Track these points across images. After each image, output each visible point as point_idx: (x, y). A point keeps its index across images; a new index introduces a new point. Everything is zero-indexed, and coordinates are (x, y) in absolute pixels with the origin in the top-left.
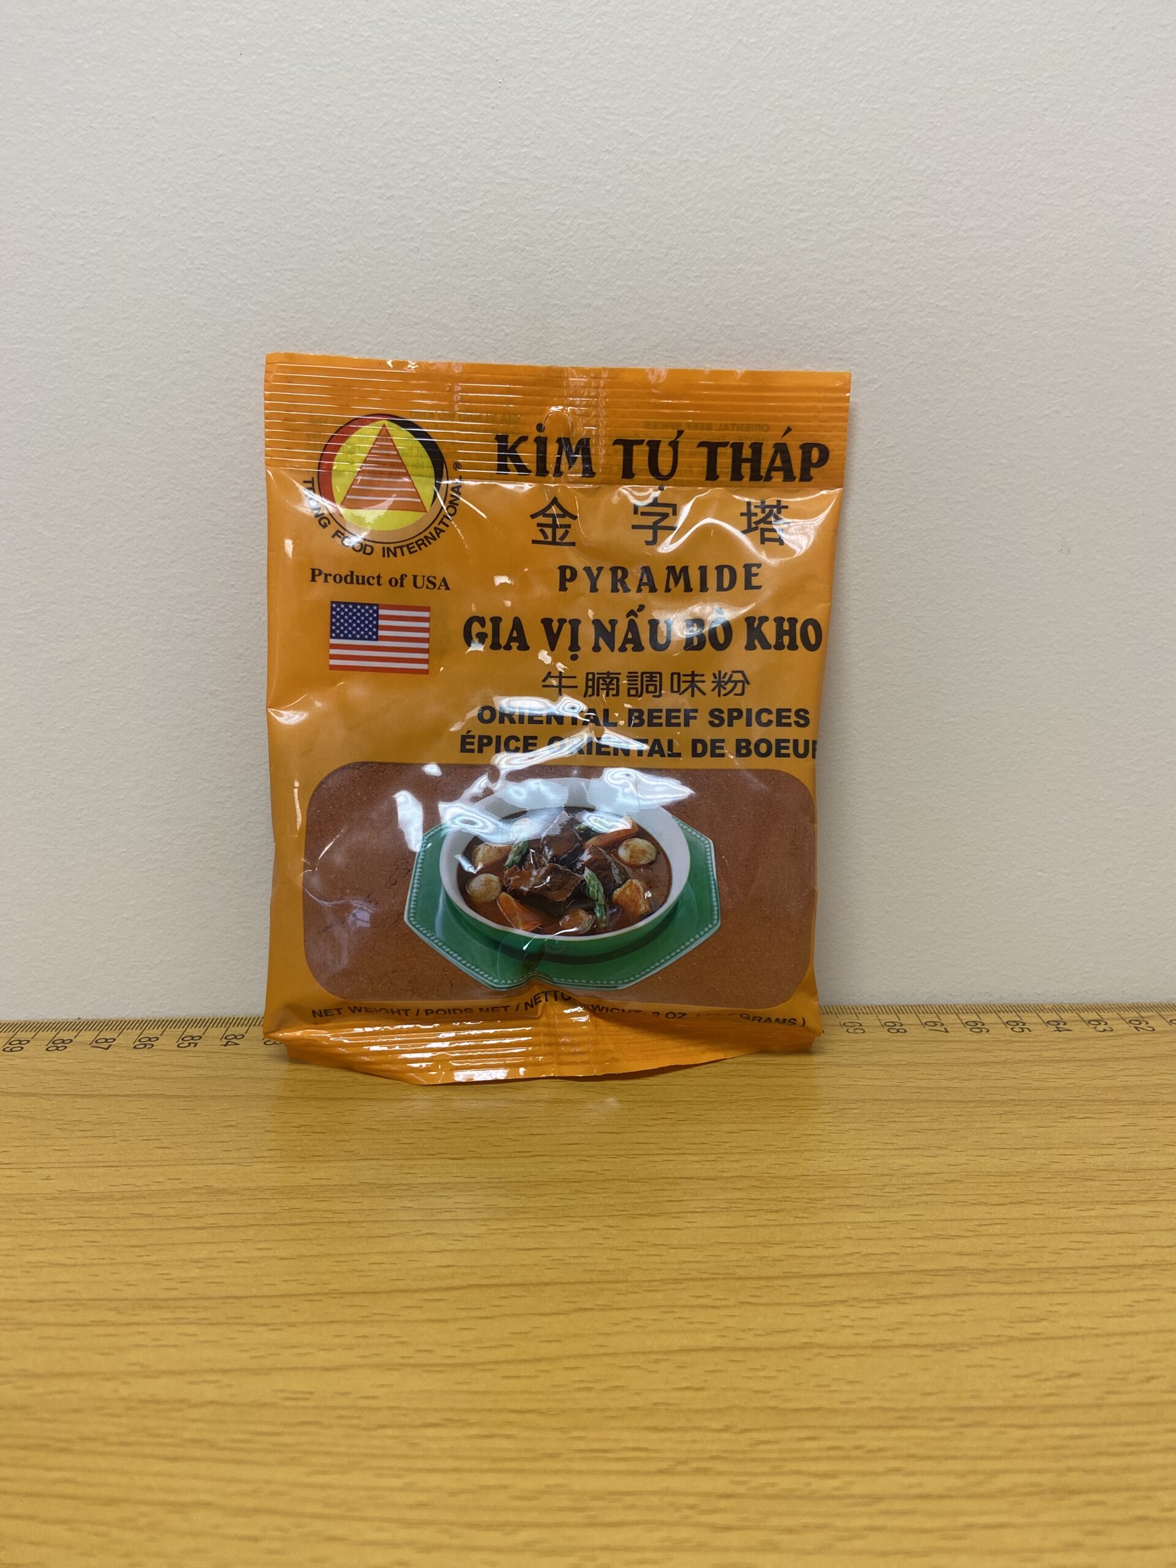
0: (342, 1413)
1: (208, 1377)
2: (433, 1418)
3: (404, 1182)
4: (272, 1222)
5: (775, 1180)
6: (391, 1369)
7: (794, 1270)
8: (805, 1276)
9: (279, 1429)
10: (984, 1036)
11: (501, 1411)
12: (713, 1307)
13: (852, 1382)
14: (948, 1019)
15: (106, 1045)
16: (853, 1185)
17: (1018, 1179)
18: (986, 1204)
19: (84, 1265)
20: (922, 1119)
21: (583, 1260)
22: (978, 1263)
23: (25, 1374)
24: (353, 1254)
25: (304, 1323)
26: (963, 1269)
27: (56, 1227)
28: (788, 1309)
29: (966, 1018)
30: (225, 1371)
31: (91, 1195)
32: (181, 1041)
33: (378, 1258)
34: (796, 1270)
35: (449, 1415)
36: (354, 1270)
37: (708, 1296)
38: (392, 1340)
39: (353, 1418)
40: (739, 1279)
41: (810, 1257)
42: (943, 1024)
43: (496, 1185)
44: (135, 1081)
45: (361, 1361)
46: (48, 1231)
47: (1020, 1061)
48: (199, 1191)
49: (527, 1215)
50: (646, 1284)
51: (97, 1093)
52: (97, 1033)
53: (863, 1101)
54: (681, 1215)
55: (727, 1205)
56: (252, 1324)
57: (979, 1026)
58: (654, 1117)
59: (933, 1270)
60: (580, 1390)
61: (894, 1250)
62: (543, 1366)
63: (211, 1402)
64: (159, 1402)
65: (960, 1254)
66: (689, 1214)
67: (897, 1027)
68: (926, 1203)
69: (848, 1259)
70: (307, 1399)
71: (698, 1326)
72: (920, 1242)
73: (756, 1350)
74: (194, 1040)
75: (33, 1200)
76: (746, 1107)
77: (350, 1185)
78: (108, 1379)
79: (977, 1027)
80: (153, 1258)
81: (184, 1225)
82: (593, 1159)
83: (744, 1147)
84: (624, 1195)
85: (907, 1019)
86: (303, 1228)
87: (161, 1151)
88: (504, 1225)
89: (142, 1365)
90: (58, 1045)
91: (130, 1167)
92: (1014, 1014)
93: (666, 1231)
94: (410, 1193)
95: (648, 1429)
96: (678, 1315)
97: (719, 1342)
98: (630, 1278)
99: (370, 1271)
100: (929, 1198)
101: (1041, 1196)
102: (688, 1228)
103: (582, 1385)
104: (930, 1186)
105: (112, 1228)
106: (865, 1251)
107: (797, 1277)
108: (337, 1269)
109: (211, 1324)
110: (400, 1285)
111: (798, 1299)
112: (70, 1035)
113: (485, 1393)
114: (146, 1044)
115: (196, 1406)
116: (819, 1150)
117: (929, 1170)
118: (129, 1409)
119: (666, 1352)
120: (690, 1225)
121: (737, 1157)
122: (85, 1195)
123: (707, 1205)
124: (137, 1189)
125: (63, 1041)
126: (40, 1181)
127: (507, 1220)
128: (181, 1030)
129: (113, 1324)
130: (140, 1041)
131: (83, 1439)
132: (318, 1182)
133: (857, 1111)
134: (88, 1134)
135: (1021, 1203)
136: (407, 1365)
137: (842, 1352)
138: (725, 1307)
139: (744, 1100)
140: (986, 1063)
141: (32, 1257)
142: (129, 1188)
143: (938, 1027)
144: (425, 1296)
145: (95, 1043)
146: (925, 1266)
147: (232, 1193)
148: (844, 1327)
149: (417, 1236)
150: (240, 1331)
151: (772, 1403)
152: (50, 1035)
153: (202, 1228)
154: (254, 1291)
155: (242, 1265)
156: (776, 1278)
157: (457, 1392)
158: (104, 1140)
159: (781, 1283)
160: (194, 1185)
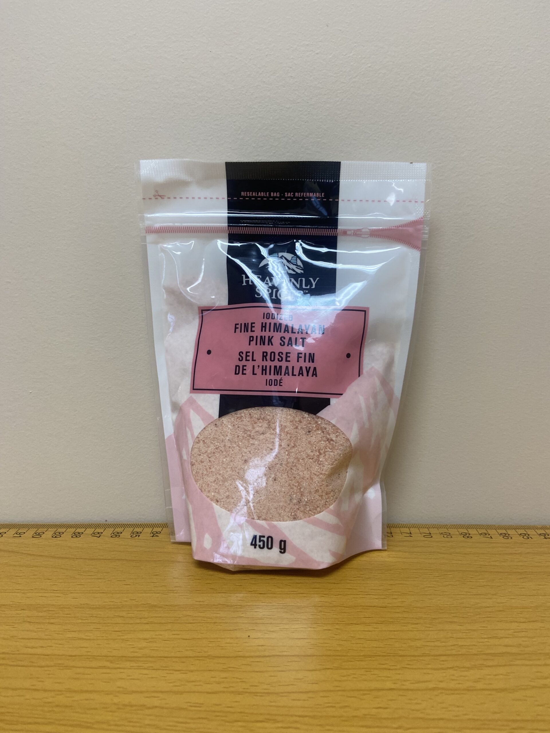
0: (218, 714)
1: (153, 695)
2: (261, 718)
3: (239, 604)
4: (179, 622)
5: (415, 608)
6: (239, 694)
7: (426, 652)
8: (432, 656)
9: (189, 721)
10: (509, 540)
11: (292, 716)
12: (389, 669)
13: (458, 707)
14: (492, 532)
15: (98, 535)
16: (453, 612)
17: (531, 610)
18: (516, 622)
19: (94, 640)
20: (483, 580)
21: (326, 645)
22: (514, 650)
23: (69, 690)
24: (217, 638)
25: (197, 671)
26: (508, 653)
27: (80, 621)
28: (425, 671)
29: (500, 531)
30: (161, 692)
31: (95, 606)
32: (132, 534)
33: (228, 641)
34: (428, 652)
35: (268, 717)
36: (219, 646)
37: (387, 664)
38: (238, 680)
39: (222, 716)
40: (401, 656)
41: (434, 646)
42: (489, 534)
43: (282, 607)
44: (112, 553)
45: (225, 690)
46: (77, 623)
47: (528, 553)
48: (145, 606)
49: (297, 622)
50: (357, 657)
51: (95, 558)
52: (94, 530)
53: (453, 571)
54: (371, 624)
55: (392, 620)
56: (173, 670)
57: (507, 536)
58: (354, 576)
59: (494, 654)
60: (328, 707)
61: (474, 643)
62: (310, 695)
63: (156, 707)
64: (132, 706)
65: (506, 646)
66: (375, 624)
67: (467, 535)
68: (488, 621)
69: (452, 647)
70: (200, 707)
71: (383, 678)
72: (486, 640)
73: (412, 690)
74: (138, 534)
75: (69, 608)
76: (398, 572)
77: (214, 605)
78: (107, 694)
79: (506, 536)
80: (126, 637)
81: (138, 622)
82: (327, 596)
83: (399, 592)
84: (343, 614)
85: (472, 532)
86: (194, 625)
87: (126, 586)
88: (287, 627)
89: (123, 688)
90: (76, 535)
91: (112, 594)
92: (523, 530)
93: (364, 632)
94: (242, 610)
95: (362, 726)
96: (372, 673)
97: (393, 686)
98: (349, 654)
99: (226, 647)
100: (489, 619)
101: (543, 618)
102: (374, 631)
103: (330, 705)
104: (490, 613)
105: (105, 622)
106: (460, 644)
107: (429, 656)
108: (210, 645)
109: (154, 669)
110: (240, 654)
111: (430, 666)
112: (82, 530)
113: (284, 707)
114: (117, 535)
115: (149, 708)
116: (434, 594)
117: (488, 605)
118: (119, 708)
119: (368, 690)
120: (376, 629)
121: (396, 597)
122: (92, 606)
123: (383, 620)
124: (116, 604)
125: (79, 533)
126: (72, 599)
127: (288, 624)
128: (132, 529)
129: (109, 668)
130: (113, 534)
131: (98, 722)
132: (198, 603)
133: (451, 576)
134: (92, 577)
135: (533, 621)
136: (246, 692)
137: (452, 692)
138: (396, 669)
139: (397, 569)
140: (511, 554)
141: (70, 635)
142: (112, 603)
143: (487, 536)
144: (252, 660)
145: (94, 534)
146: (490, 651)
147: (160, 607)
148: (453, 680)
149: (246, 630)
150: (167, 673)
151: (421, 715)
152: (73, 530)
153: (148, 624)
154: (173, 654)
155: (166, 642)
156: (418, 656)
157: (271, 706)
158: (100, 580)
159: (421, 658)
160: (142, 603)
